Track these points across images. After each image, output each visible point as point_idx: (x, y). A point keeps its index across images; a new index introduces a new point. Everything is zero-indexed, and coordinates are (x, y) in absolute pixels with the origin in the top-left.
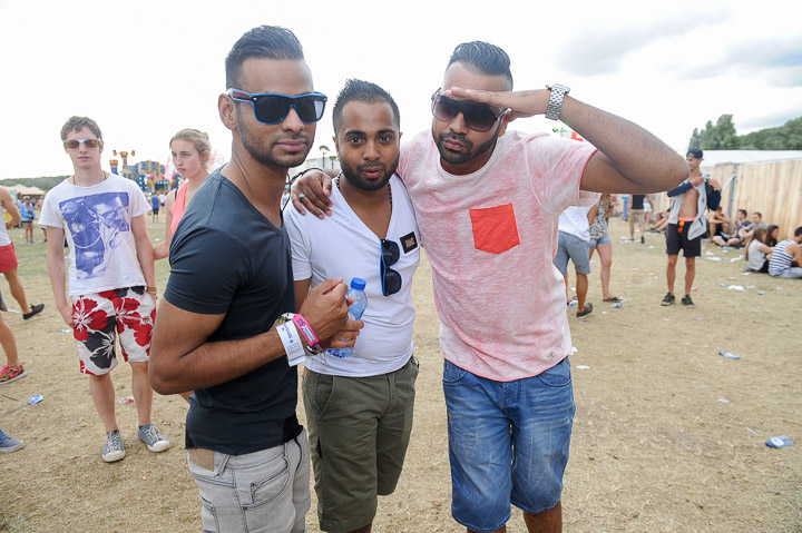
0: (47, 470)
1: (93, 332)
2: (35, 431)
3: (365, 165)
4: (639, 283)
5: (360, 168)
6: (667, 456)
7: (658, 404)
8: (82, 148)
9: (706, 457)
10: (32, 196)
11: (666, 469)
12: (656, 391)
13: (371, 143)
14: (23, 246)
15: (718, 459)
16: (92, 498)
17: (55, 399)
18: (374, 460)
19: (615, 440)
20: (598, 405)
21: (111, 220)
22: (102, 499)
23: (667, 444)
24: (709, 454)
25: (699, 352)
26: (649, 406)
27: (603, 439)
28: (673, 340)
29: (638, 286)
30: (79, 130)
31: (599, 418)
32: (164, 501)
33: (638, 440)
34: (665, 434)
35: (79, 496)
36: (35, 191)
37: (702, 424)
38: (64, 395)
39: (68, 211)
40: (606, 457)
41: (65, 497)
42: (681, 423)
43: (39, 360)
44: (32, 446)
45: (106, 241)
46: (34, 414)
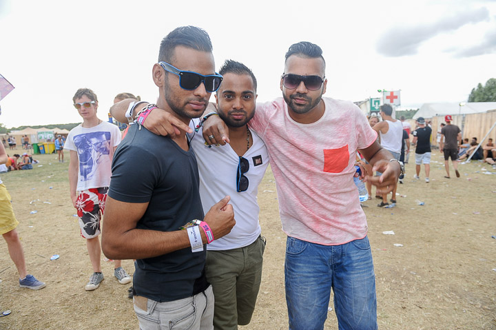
0: (58, 302)
1: (86, 212)
2: (53, 277)
3: (233, 112)
4: (435, 189)
5: (230, 113)
6: (456, 307)
7: (450, 271)
8: (82, 108)
9: (484, 309)
10: (62, 135)
11: (455, 317)
12: (449, 262)
13: (238, 99)
14: (57, 164)
15: (492, 310)
16: (83, 321)
17: (67, 257)
18: (235, 305)
19: (420, 295)
20: (408, 271)
21: (98, 147)
22: (89, 322)
23: (456, 299)
24: (486, 307)
25: (478, 236)
26: (444, 273)
27: (411, 294)
28: (460, 227)
29: (434, 190)
30: (80, 98)
31: (409, 280)
32: (126, 325)
33: (436, 296)
34: (455, 292)
35: (75, 319)
36: (65, 131)
37: (481, 286)
38: (71, 255)
39: (77, 142)
40: (414, 307)
41: (67, 319)
42: (466, 285)
43: (60, 233)
44: (50, 286)
45: (94, 159)
46: (53, 267)
